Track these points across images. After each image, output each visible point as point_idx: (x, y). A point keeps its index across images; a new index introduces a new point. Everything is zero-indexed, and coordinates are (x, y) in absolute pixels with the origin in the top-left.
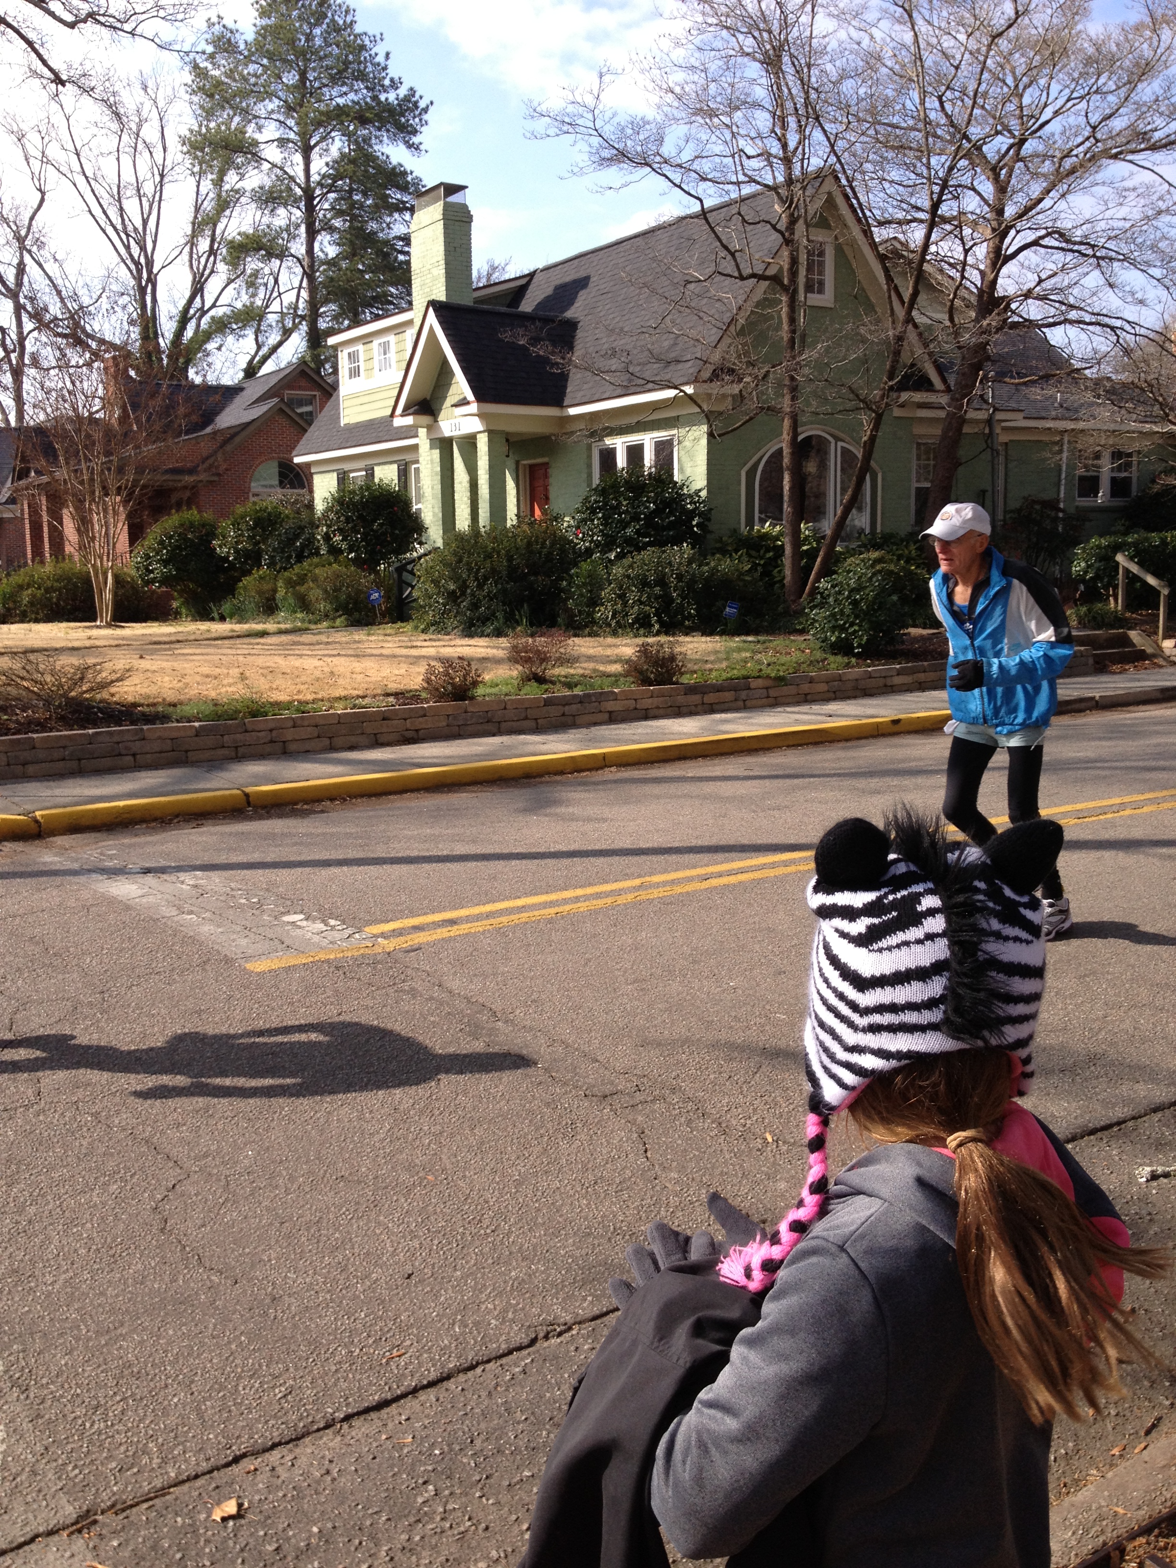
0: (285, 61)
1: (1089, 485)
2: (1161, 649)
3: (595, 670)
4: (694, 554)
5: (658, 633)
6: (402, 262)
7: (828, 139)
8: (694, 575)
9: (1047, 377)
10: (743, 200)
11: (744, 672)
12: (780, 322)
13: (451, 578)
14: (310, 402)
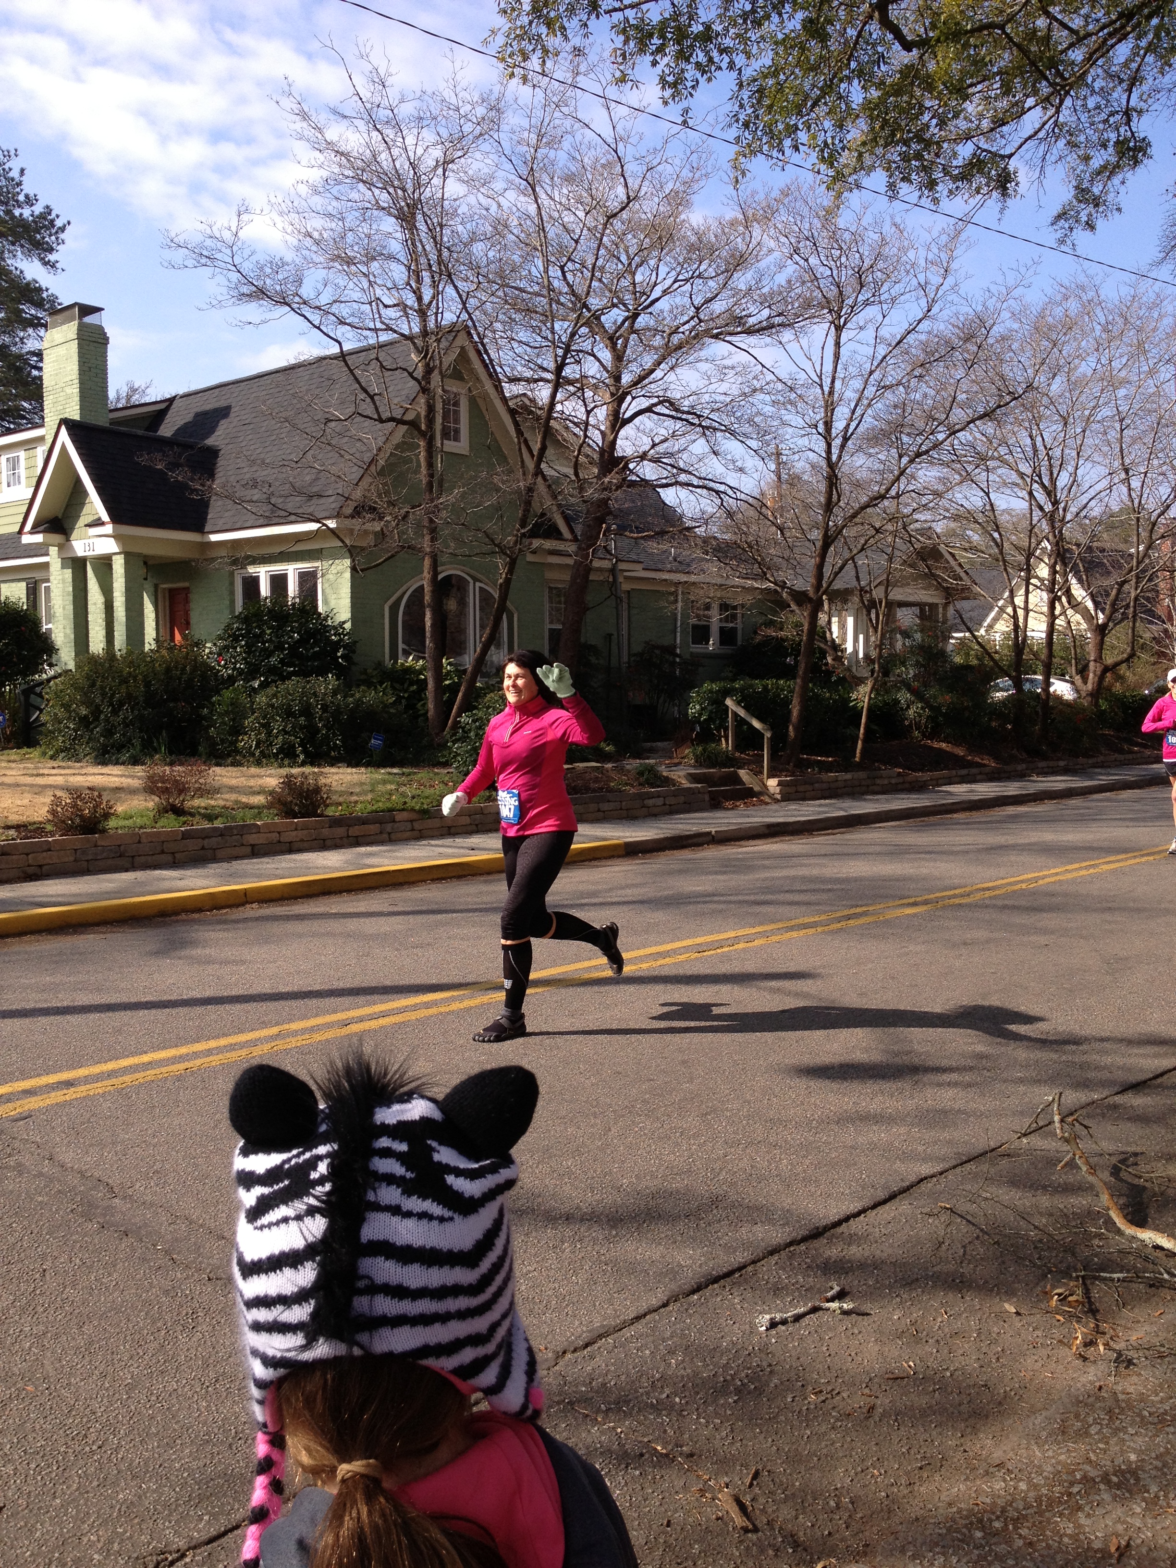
1: (701, 633)
2: (766, 786)
3: (237, 801)
4: (339, 685)
5: (303, 764)
6: (35, 378)
7: (460, 296)
8: (339, 706)
9: (662, 533)
10: (381, 346)
11: (389, 805)
12: (419, 466)
13: (83, 703)
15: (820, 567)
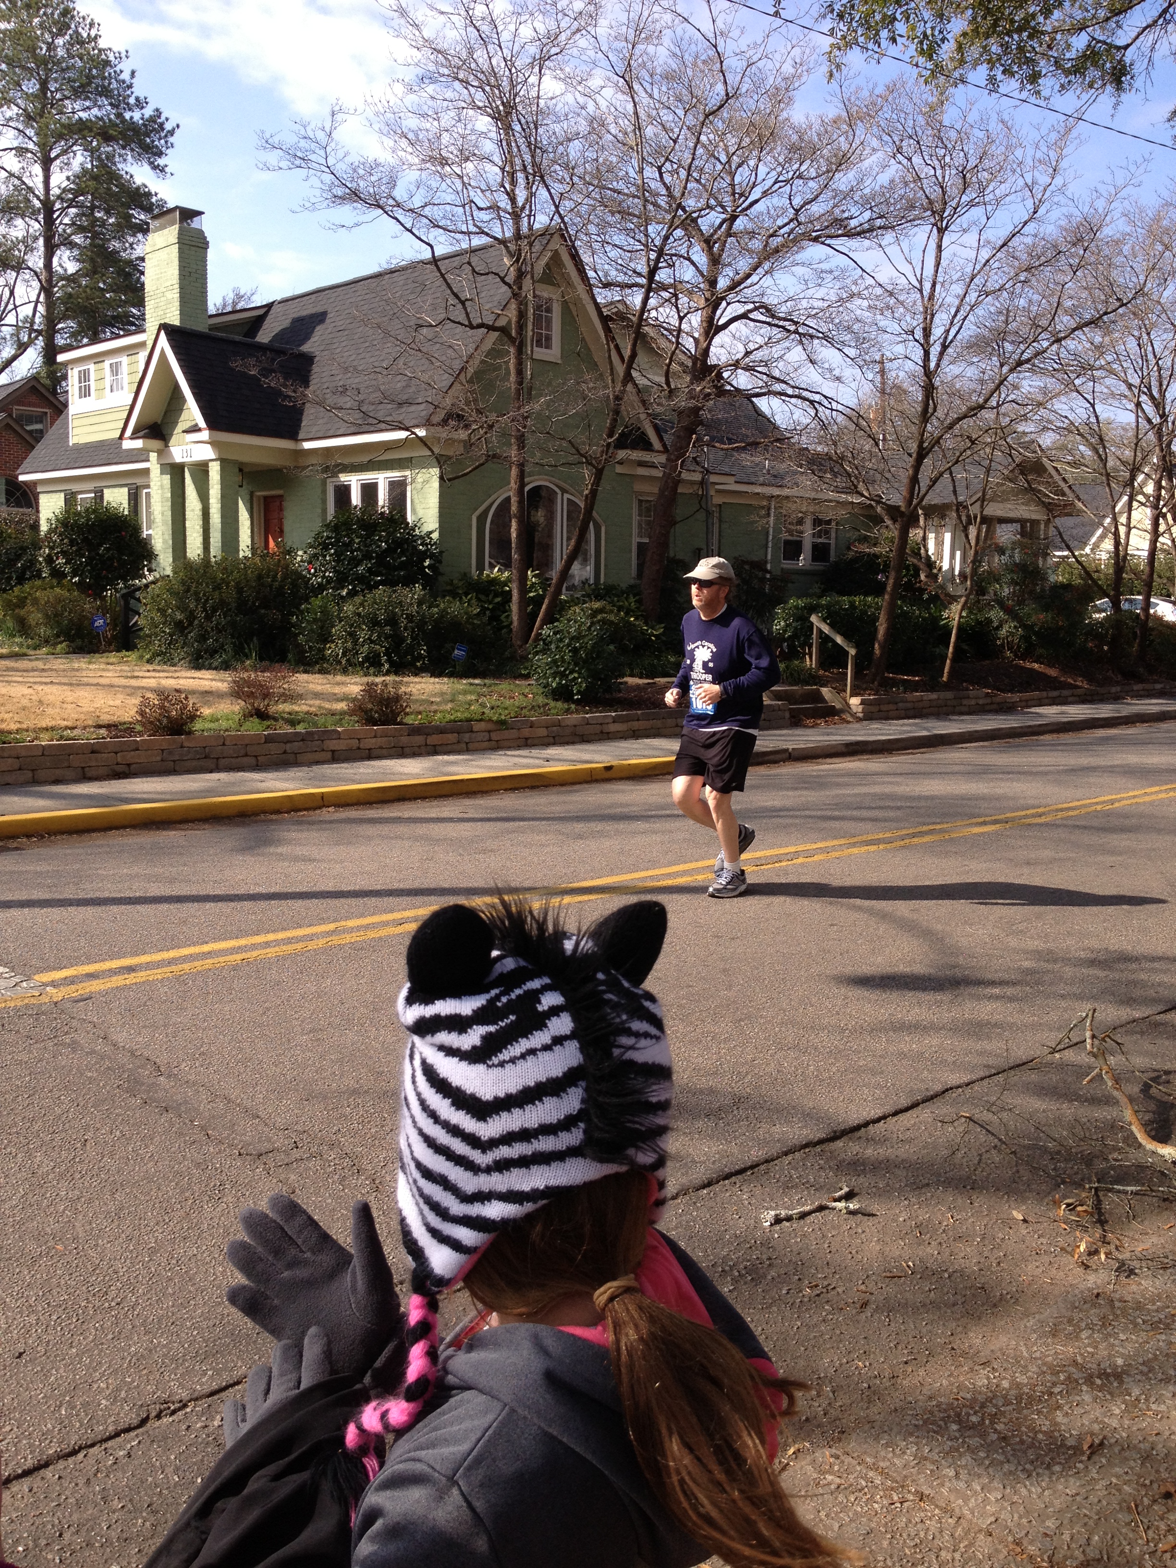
0: (24, 68)
1: (793, 549)
2: (848, 705)
3: (320, 707)
4: (424, 595)
5: (388, 673)
6: (139, 282)
7: (553, 199)
8: (424, 615)
9: (756, 444)
10: (473, 251)
11: (467, 715)
12: (508, 372)
13: (178, 608)
14: (40, 419)
15: (914, 480)
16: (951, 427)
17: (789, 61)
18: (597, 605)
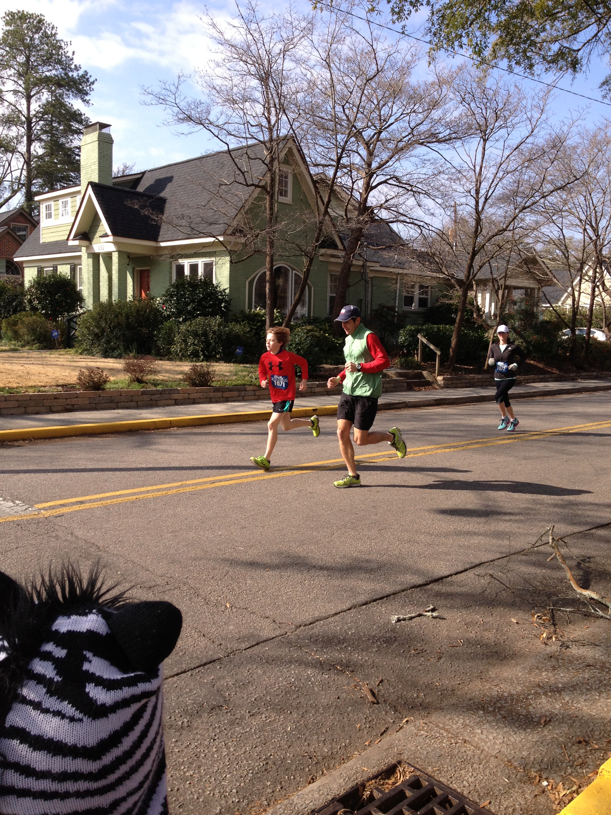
0: (18, 49)
1: (409, 300)
2: (436, 380)
3: (169, 377)
4: (222, 321)
5: (203, 361)
6: (77, 160)
7: (289, 121)
8: (221, 332)
9: (390, 247)
10: (249, 147)
11: (243, 382)
12: (266, 209)
13: (96, 326)
14: (25, 229)
15: (471, 266)
16: (490, 239)
17: (409, 54)
18: (309, 327)
